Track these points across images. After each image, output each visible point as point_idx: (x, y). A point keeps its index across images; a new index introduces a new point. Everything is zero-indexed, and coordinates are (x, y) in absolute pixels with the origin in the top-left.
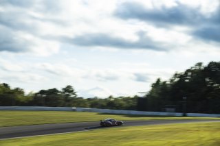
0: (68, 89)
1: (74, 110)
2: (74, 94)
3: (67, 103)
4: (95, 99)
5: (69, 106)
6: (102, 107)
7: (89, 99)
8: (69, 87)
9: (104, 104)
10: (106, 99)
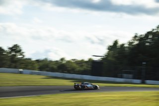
0: (15, 49)
1: (21, 73)
2: (21, 54)
3: (14, 64)
4: (45, 60)
5: (15, 67)
6: (53, 70)
7: (38, 61)
8: (16, 46)
9: (55, 67)
10: (57, 61)
